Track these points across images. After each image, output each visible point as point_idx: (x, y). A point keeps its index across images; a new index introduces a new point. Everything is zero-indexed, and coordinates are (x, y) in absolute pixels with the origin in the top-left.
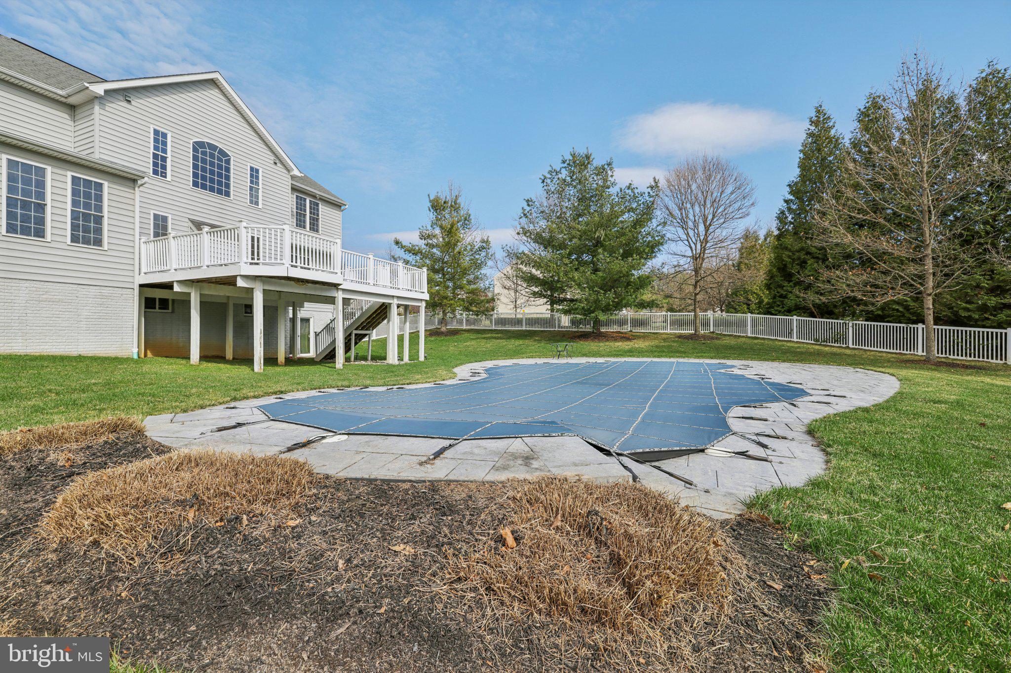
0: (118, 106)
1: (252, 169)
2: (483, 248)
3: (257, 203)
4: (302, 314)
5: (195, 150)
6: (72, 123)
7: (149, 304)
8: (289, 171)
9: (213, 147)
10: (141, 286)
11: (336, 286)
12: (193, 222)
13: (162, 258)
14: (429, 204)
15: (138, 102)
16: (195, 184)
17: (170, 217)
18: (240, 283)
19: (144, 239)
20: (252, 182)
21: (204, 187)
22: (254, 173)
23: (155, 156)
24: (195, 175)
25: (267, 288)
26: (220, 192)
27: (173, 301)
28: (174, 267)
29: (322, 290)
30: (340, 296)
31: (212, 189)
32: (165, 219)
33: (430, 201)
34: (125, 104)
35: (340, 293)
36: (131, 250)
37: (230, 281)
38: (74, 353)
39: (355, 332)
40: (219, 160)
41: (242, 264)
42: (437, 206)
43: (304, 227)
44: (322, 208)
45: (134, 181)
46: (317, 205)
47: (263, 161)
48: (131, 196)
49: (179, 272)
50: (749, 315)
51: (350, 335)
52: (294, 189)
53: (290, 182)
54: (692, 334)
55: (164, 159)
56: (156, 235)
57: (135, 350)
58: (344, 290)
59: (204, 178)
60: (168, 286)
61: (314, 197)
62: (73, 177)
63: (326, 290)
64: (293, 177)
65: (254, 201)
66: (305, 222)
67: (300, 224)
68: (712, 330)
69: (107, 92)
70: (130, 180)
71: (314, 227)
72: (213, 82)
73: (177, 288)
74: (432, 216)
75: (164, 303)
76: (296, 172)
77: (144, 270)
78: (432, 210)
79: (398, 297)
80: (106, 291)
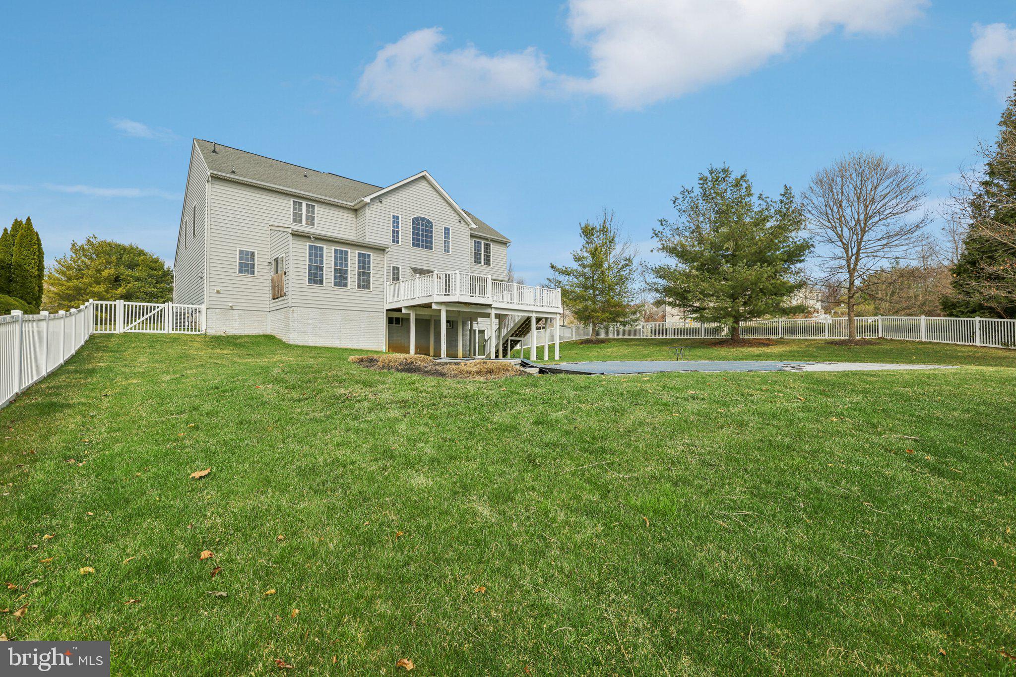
0: (376, 206)
1: (445, 228)
2: (627, 265)
3: (448, 251)
4: (476, 327)
5: (413, 223)
6: (355, 220)
7: (390, 321)
8: (468, 225)
9: (423, 219)
10: (387, 310)
11: (490, 306)
12: (412, 268)
13: (396, 293)
14: (580, 231)
15: (386, 201)
16: (414, 245)
17: (400, 267)
18: (434, 307)
19: (388, 283)
20: (445, 237)
21: (418, 246)
22: (447, 230)
23: (393, 231)
24: (413, 239)
25: (448, 309)
26: (427, 247)
27: (402, 319)
28: (403, 298)
29: (481, 308)
30: (493, 312)
31: (422, 247)
32: (398, 268)
33: (582, 229)
34: (379, 204)
35: (493, 310)
36: (382, 290)
37: (428, 306)
38: (359, 348)
39: (511, 338)
40: (427, 226)
41: (435, 296)
42: (588, 232)
43: (480, 263)
44: (494, 248)
45: (384, 250)
46: (489, 245)
47: (452, 221)
48: (382, 259)
49: (404, 302)
50: (923, 317)
51: (507, 341)
52: (472, 236)
53: (469, 232)
54: (845, 340)
55: (398, 232)
56: (394, 279)
57: (384, 348)
58: (496, 308)
59: (418, 240)
60: (399, 310)
61: (487, 239)
62: (359, 253)
63: (485, 309)
64: (471, 229)
65: (447, 250)
66: (480, 259)
67: (477, 261)
68: (880, 335)
69: (371, 200)
70: (382, 250)
71: (487, 262)
72: (423, 177)
73: (404, 311)
74: (582, 241)
75: (397, 320)
76: (473, 226)
77: (388, 301)
78: (583, 236)
79: (536, 312)
80: (371, 314)
